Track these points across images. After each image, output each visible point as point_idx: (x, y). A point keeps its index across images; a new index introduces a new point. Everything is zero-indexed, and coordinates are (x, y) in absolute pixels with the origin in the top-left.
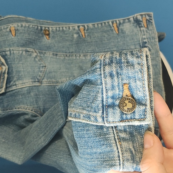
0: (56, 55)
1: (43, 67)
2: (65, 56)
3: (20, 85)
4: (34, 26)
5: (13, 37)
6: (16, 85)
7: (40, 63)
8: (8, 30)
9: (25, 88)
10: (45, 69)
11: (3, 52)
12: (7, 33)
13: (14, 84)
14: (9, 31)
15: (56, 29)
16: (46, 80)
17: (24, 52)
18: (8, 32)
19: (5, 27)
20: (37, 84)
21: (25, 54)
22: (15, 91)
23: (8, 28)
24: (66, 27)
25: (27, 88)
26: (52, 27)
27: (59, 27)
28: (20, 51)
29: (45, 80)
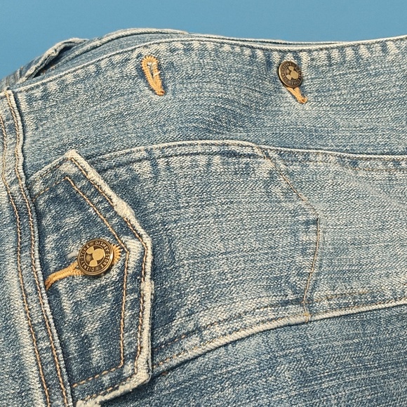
0: (354, 163)
1: (307, 223)
2: (390, 165)
3: (217, 329)
4: (238, 49)
5: (155, 98)
6: (198, 330)
7: (291, 206)
8: (130, 68)
9: (246, 343)
10: (316, 232)
11: (120, 165)
12: (126, 84)
13: (191, 326)
14: (134, 73)
15: (329, 57)
16: (330, 293)
17: (217, 159)
18: (128, 77)
19: (118, 58)
20: (295, 315)
21: (220, 169)
22: (198, 363)
23: (127, 60)
24: (369, 46)
25: (253, 341)
26: (310, 51)
27: (341, 49)
28: (198, 154)
29: (324, 290)
